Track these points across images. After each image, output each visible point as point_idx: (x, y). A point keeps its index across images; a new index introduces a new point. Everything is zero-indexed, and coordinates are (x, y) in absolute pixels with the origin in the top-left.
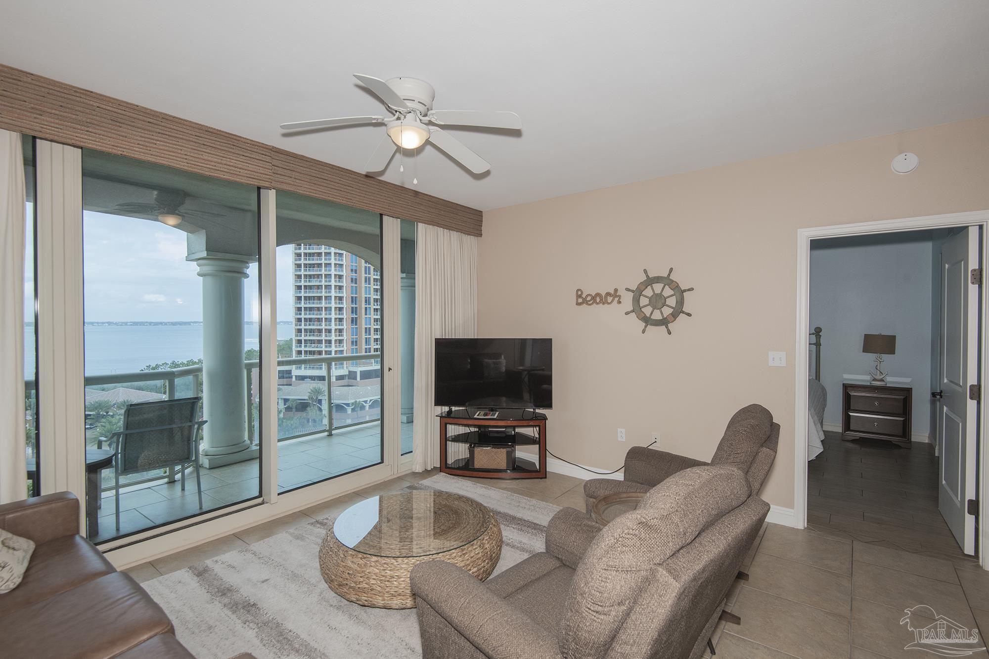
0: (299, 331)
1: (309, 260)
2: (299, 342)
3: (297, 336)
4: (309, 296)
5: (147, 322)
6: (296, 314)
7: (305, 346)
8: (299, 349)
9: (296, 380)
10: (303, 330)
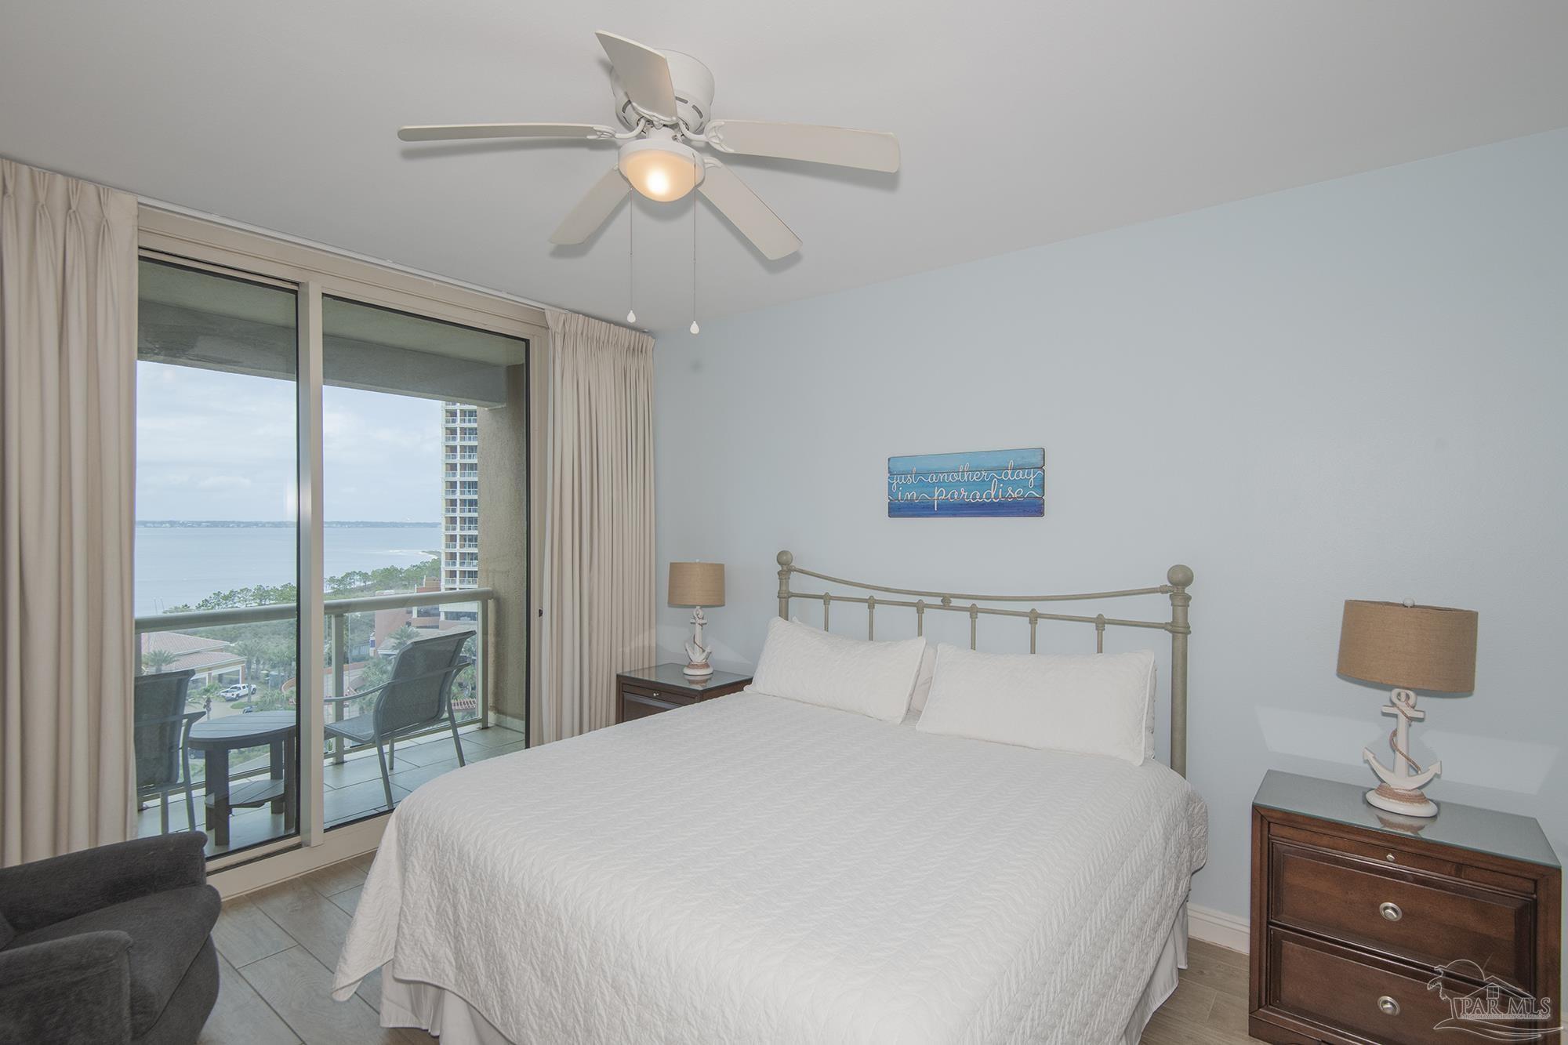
0: (453, 538)
1: (470, 421)
2: (453, 556)
3: (447, 546)
4: (469, 482)
5: (233, 522)
6: (448, 511)
7: (462, 564)
8: (451, 568)
9: (447, 618)
10: (458, 537)
